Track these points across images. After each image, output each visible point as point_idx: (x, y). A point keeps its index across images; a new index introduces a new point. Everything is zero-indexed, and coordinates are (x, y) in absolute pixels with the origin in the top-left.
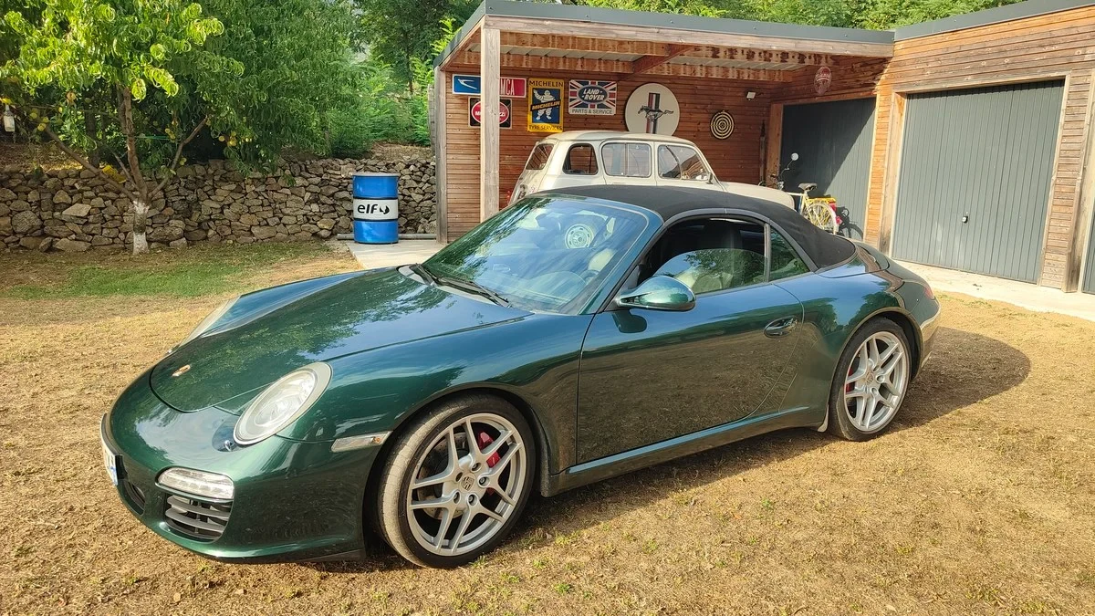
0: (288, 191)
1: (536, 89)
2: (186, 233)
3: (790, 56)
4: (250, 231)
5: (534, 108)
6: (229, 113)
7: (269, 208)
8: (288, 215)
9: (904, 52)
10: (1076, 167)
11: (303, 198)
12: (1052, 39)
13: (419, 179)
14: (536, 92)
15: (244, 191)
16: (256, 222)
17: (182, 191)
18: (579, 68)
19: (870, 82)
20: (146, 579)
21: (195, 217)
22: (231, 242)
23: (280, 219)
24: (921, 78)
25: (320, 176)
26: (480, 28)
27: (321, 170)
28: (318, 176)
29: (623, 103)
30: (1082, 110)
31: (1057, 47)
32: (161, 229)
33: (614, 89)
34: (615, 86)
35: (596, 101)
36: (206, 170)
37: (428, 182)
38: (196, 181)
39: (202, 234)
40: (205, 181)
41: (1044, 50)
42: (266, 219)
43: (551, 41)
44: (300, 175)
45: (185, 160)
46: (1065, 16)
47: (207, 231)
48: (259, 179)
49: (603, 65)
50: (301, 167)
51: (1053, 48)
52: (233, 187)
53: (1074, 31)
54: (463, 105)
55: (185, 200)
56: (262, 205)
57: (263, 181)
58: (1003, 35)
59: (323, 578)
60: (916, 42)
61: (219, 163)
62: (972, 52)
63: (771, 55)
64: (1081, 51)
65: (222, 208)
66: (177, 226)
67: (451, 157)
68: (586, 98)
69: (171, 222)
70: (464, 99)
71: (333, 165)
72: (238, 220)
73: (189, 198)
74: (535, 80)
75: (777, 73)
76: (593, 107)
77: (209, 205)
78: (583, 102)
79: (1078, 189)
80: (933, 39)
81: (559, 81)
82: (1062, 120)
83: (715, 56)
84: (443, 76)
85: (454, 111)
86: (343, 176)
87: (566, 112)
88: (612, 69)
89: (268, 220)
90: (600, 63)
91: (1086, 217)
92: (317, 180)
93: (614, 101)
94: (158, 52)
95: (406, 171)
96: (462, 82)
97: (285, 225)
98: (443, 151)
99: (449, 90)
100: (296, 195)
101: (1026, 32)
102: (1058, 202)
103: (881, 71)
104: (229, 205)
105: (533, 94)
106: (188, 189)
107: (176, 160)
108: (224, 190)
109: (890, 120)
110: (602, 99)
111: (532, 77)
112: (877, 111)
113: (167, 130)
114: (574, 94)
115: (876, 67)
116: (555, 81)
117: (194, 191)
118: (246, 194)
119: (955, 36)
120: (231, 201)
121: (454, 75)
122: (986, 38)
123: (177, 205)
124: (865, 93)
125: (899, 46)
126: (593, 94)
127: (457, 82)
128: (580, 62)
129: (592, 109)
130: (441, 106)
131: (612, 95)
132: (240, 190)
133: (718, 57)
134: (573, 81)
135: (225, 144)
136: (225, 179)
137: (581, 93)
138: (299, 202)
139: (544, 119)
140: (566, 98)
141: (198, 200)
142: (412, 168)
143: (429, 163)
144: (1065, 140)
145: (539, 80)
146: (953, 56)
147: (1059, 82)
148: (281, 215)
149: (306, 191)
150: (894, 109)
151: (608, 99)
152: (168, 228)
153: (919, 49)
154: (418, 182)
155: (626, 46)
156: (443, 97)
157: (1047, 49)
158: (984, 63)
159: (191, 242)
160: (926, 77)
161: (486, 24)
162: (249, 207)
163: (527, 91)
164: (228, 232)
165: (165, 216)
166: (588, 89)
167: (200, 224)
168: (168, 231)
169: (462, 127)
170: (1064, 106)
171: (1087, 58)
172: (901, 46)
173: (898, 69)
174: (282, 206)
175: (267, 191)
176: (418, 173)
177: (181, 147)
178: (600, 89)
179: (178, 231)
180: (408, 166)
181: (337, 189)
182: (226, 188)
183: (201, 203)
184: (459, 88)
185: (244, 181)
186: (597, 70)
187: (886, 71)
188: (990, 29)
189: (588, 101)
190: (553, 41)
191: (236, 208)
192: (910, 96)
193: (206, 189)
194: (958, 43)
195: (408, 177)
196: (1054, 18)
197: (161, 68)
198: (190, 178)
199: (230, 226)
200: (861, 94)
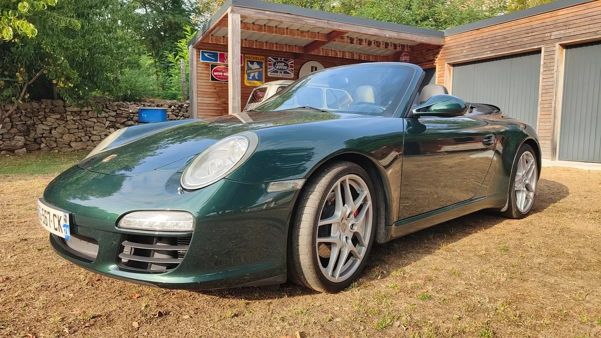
0: (95, 120)
1: (249, 61)
2: (25, 145)
3: (390, 45)
4: (69, 144)
5: (248, 72)
6: (63, 61)
7: (83, 130)
8: (95, 135)
9: (451, 42)
10: (552, 94)
11: (105, 124)
12: (532, 29)
13: (177, 114)
14: (249, 63)
15: (65, 119)
16: (73, 139)
17: (23, 118)
18: (275, 49)
19: (432, 59)
20: (99, 316)
21: (32, 135)
22: (57, 151)
23: (90, 137)
24: (461, 54)
25: (116, 111)
26: (227, 15)
27: (116, 108)
28: (114, 111)
29: (297, 71)
30: (552, 64)
31: (536, 33)
32: (8, 142)
33: (292, 63)
34: (293, 61)
35: (283, 69)
36: (40, 105)
37: (183, 116)
38: (33, 112)
39: (37, 146)
40: (39, 112)
41: (528, 35)
42: (80, 137)
43: (263, 28)
44: (103, 110)
45: (28, 95)
46: (539, 17)
47: (40, 144)
48: (75, 112)
49: (287, 48)
50: (103, 106)
51: (534, 34)
52: (58, 116)
53: (544, 24)
54: (207, 69)
55: (25, 124)
56: (78, 128)
57: (78, 113)
58: (505, 29)
59: (248, 304)
60: (457, 36)
61: (49, 101)
62: (489, 39)
63: (380, 44)
64: (549, 34)
65: (51, 130)
66: (20, 140)
67: (200, 99)
68: (277, 68)
69: (15, 137)
70: (207, 65)
71: (123, 105)
72: (62, 138)
73: (28, 123)
74: (249, 56)
75: (379, 57)
76: (281, 72)
77: (40, 128)
78: (275, 69)
79: (553, 105)
80: (466, 34)
81: (262, 57)
82: (542, 70)
83: (352, 43)
84: (195, 51)
85: (202, 72)
86: (131, 111)
87: (266, 75)
88: (293, 50)
89: (82, 138)
90: (286, 47)
91: (558, 120)
92: (114, 114)
93: (292, 70)
94: (24, 7)
95: (170, 110)
96: (206, 55)
97: (93, 141)
98: (195, 95)
99: (199, 59)
100: (100, 123)
101: (518, 27)
102: (543, 113)
103: (438, 53)
104: (55, 128)
105: (248, 64)
106: (27, 117)
107: (22, 94)
108: (52, 119)
109: (445, 78)
110: (286, 68)
111: (247, 54)
112: (437, 73)
113: (18, 74)
114: (270, 65)
115: (435, 51)
116: (260, 57)
117: (31, 118)
118: (67, 121)
119: (479, 32)
120: (57, 125)
121: (201, 51)
122: (496, 32)
123: (19, 127)
124: (429, 65)
125: (447, 39)
126: (281, 66)
127: (203, 55)
128: (275, 45)
129: (281, 74)
130: (194, 68)
131: (291, 67)
132: (63, 118)
133: (353, 43)
134: (269, 57)
135: (56, 84)
136: (53, 111)
137: (274, 64)
138: (103, 127)
139: (254, 78)
140: (266, 67)
141: (34, 124)
142: (173, 107)
143: (183, 105)
144: (544, 80)
145: (251, 56)
146: (479, 42)
147: (538, 51)
148: (90, 135)
149: (107, 120)
150: (446, 72)
151: (289, 68)
152: (13, 141)
153: (459, 40)
154: (177, 116)
155: (304, 34)
156: (195, 63)
157: (530, 34)
158: (496, 45)
159: (29, 151)
160: (464, 54)
161: (232, 10)
162: (69, 129)
163: (244, 62)
164: (55, 145)
165: (12, 134)
166: (278, 62)
167: (35, 139)
168: (13, 143)
169: (206, 81)
170: (542, 63)
171: (553, 37)
172: (448, 39)
173: (448, 51)
174: (91, 129)
175: (81, 119)
176: (177, 111)
177: (26, 86)
178: (285, 63)
179: (21, 144)
180: (170, 107)
181: (126, 120)
182: (54, 117)
183: (36, 126)
184: (204, 58)
185: (65, 113)
186: (284, 50)
187: (441, 52)
188: (498, 27)
189: (278, 69)
190: (265, 28)
191: (60, 130)
192: (454, 65)
193: (40, 117)
194: (481, 35)
195: (171, 113)
196: (533, 19)
197: (24, 20)
198: (28, 110)
199: (56, 142)
200: (427, 66)
